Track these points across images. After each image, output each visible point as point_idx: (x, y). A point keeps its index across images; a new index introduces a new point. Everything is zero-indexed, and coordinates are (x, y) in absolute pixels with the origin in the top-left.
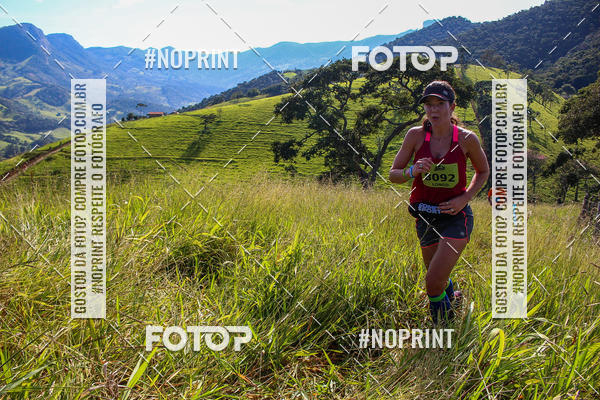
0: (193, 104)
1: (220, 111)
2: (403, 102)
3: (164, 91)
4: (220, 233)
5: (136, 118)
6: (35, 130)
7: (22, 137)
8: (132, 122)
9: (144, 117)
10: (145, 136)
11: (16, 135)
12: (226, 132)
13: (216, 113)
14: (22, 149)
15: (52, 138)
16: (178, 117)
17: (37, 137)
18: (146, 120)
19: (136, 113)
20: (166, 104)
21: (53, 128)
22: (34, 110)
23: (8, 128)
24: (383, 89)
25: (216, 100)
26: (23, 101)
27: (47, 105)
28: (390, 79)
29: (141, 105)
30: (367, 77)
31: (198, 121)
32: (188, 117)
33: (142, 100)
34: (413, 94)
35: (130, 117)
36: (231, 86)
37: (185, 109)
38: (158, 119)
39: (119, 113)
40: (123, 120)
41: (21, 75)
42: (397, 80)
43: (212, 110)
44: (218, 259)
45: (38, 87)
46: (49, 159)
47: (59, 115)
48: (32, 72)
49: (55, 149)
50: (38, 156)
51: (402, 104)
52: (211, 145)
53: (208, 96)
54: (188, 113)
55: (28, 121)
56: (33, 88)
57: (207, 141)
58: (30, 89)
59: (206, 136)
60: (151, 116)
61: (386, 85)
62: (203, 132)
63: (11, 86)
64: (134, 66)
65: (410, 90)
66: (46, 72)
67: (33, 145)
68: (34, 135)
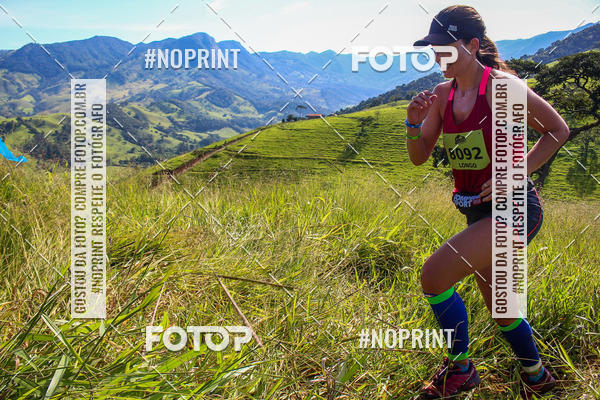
0: (350, 106)
1: (378, 114)
2: (579, 104)
3: (323, 94)
4: (396, 237)
5: (296, 120)
6: (204, 130)
7: (192, 136)
8: (291, 124)
9: (303, 119)
10: (304, 137)
11: (187, 133)
12: (383, 135)
13: (373, 116)
14: (192, 147)
15: (218, 137)
16: (337, 119)
17: (205, 136)
18: (304, 122)
19: (296, 114)
20: (325, 107)
21: (219, 128)
22: (204, 111)
23: (180, 127)
24: (556, 90)
25: (374, 103)
26: (195, 104)
27: (215, 107)
28: (565, 79)
29: (301, 107)
30: (537, 79)
31: (355, 123)
32: (346, 119)
33: (301, 102)
34: (593, 96)
35: (290, 119)
36: (389, 89)
37: (343, 112)
38: (317, 121)
39: (279, 114)
40: (283, 121)
41: (194, 79)
42: (573, 80)
43: (370, 112)
44: (394, 263)
45: (208, 90)
46: (215, 157)
47: (225, 115)
48: (204, 76)
49: (220, 147)
50: (206, 153)
51: (577, 106)
52: (367, 147)
53: (366, 99)
54: (346, 115)
55: (198, 121)
56: (204, 91)
57: (363, 144)
58: (201, 92)
59: (362, 139)
60: (310, 118)
61: (560, 86)
62: (360, 134)
63: (186, 89)
64: (296, 70)
65: (588, 92)
66: (216, 77)
67: (201, 143)
68: (202, 134)
